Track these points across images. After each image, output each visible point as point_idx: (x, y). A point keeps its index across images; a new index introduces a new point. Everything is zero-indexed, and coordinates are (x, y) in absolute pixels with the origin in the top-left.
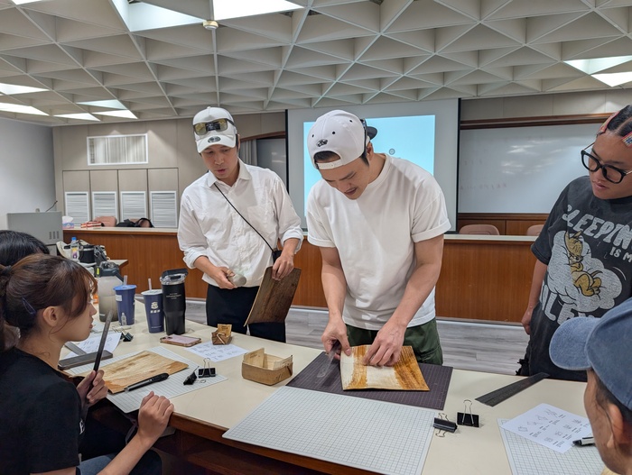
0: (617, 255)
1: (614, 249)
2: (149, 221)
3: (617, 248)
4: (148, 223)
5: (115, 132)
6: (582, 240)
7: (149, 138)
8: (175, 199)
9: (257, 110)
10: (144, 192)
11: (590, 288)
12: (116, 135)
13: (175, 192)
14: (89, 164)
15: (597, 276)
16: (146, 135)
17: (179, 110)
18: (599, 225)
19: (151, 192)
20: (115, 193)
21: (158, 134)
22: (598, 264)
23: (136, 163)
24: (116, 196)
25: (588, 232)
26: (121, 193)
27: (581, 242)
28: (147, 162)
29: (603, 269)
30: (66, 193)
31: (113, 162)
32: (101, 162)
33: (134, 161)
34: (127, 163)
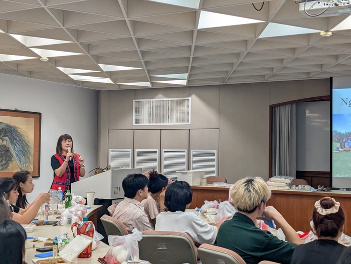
5: (160, 95)
7: (193, 101)
8: (216, 158)
10: (186, 150)
12: (160, 98)
13: (215, 151)
14: (134, 124)
16: (190, 98)
19: (192, 151)
20: (158, 150)
21: (200, 97)
23: (179, 124)
24: (158, 153)
26: (163, 150)
28: (189, 123)
30: (110, 150)
31: (156, 122)
32: (145, 123)
33: (177, 122)
34: (170, 124)
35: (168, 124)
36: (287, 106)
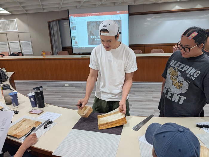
0: (189, 77)
1: (188, 75)
2: (22, 53)
3: (189, 74)
4: (21, 54)
5: (2, 19)
6: (178, 71)
7: (16, 21)
8: (30, 44)
9: (57, 10)
10: (18, 42)
11: (179, 86)
13: (30, 41)
15: (181, 83)
16: (15, 20)
17: (27, 10)
18: (184, 66)
19: (21, 42)
21: (19, 19)
22: (182, 79)
23: (13, 31)
24: (7, 43)
25: (179, 68)
26: (9, 42)
27: (178, 72)
28: (17, 30)
29: (183, 81)
31: (4, 30)
33: (12, 30)
34: (9, 31)
35: (8, 31)
36: (55, 22)
